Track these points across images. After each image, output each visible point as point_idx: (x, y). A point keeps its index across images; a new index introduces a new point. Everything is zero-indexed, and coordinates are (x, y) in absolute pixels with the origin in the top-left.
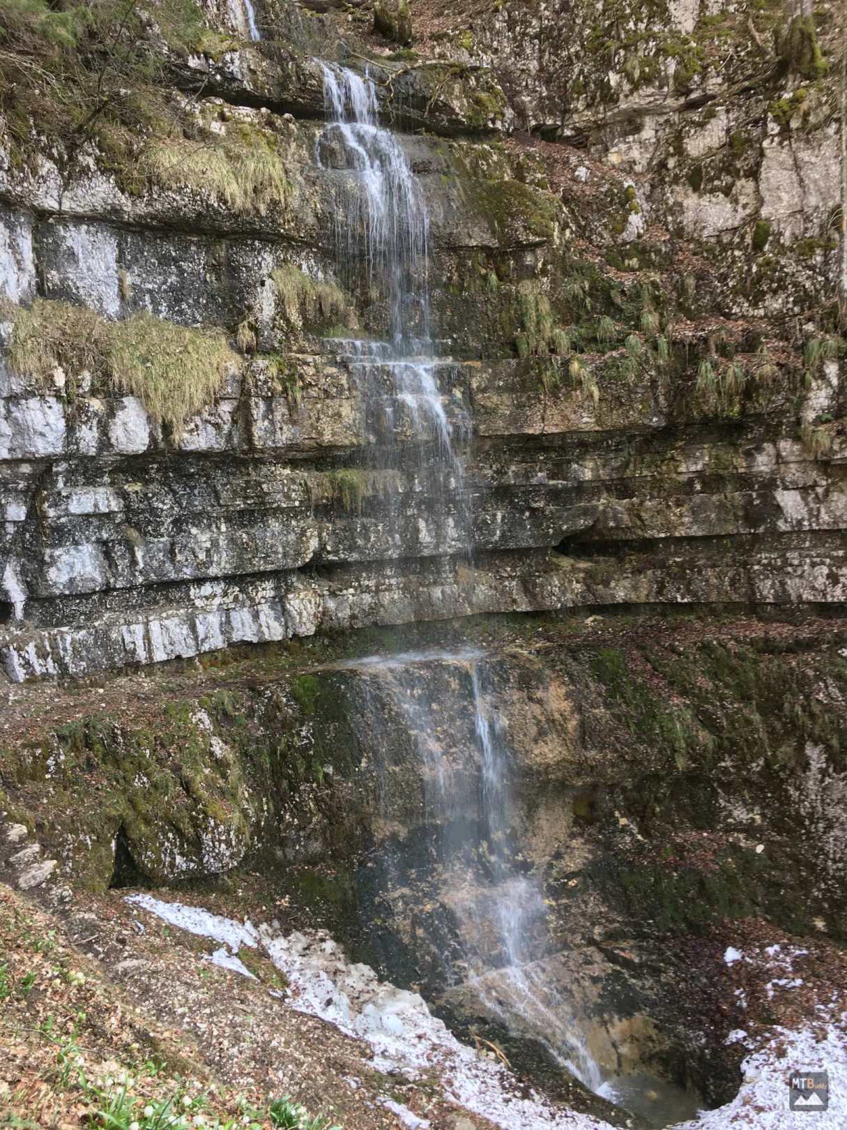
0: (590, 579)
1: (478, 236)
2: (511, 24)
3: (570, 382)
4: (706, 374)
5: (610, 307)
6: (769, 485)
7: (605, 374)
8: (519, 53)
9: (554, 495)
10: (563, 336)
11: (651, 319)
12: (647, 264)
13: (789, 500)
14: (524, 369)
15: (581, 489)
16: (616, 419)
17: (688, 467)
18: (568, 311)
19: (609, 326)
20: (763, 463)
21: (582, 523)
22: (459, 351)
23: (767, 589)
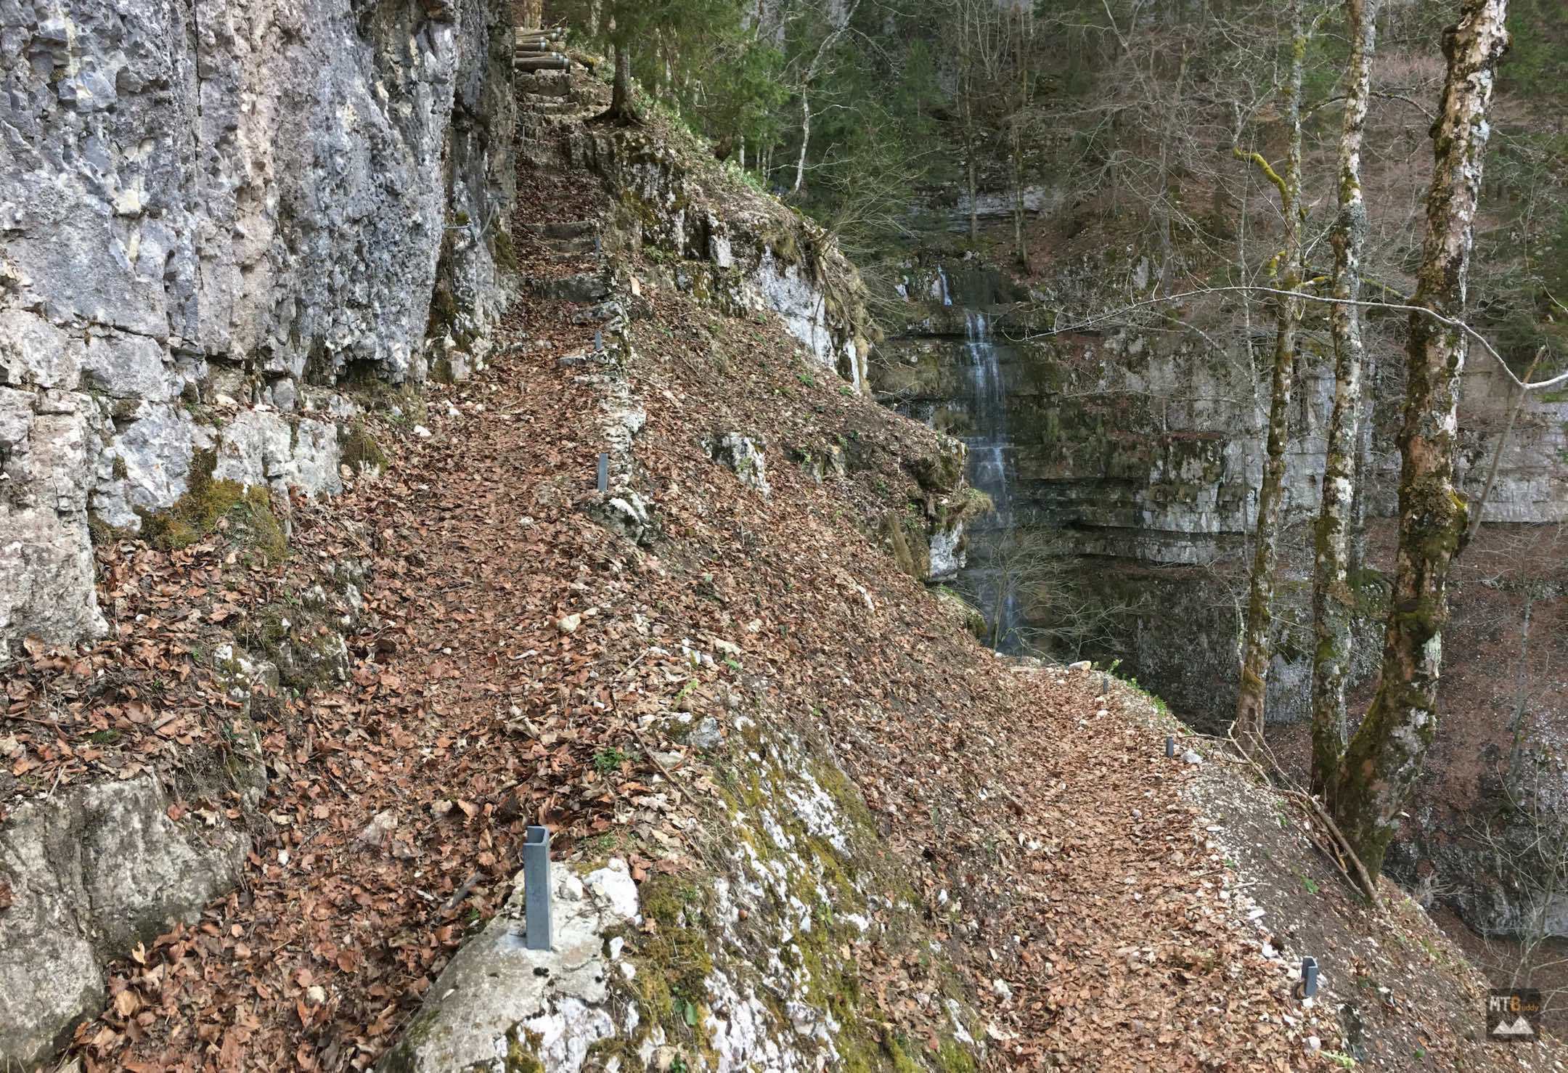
0: (1078, 542)
1: (1029, 390)
2: (1071, 272)
3: (1062, 457)
4: (1116, 458)
5: (1086, 425)
6: (1142, 508)
7: (1078, 455)
8: (1073, 287)
9: (1060, 504)
10: (1064, 435)
11: (1100, 430)
12: (1104, 404)
13: (1147, 515)
14: (1044, 449)
15: (1071, 502)
16: (1081, 474)
17: (1114, 497)
18: (1067, 423)
19: (1083, 432)
20: (1139, 499)
21: (1072, 517)
22: (1017, 441)
23: (1139, 554)
